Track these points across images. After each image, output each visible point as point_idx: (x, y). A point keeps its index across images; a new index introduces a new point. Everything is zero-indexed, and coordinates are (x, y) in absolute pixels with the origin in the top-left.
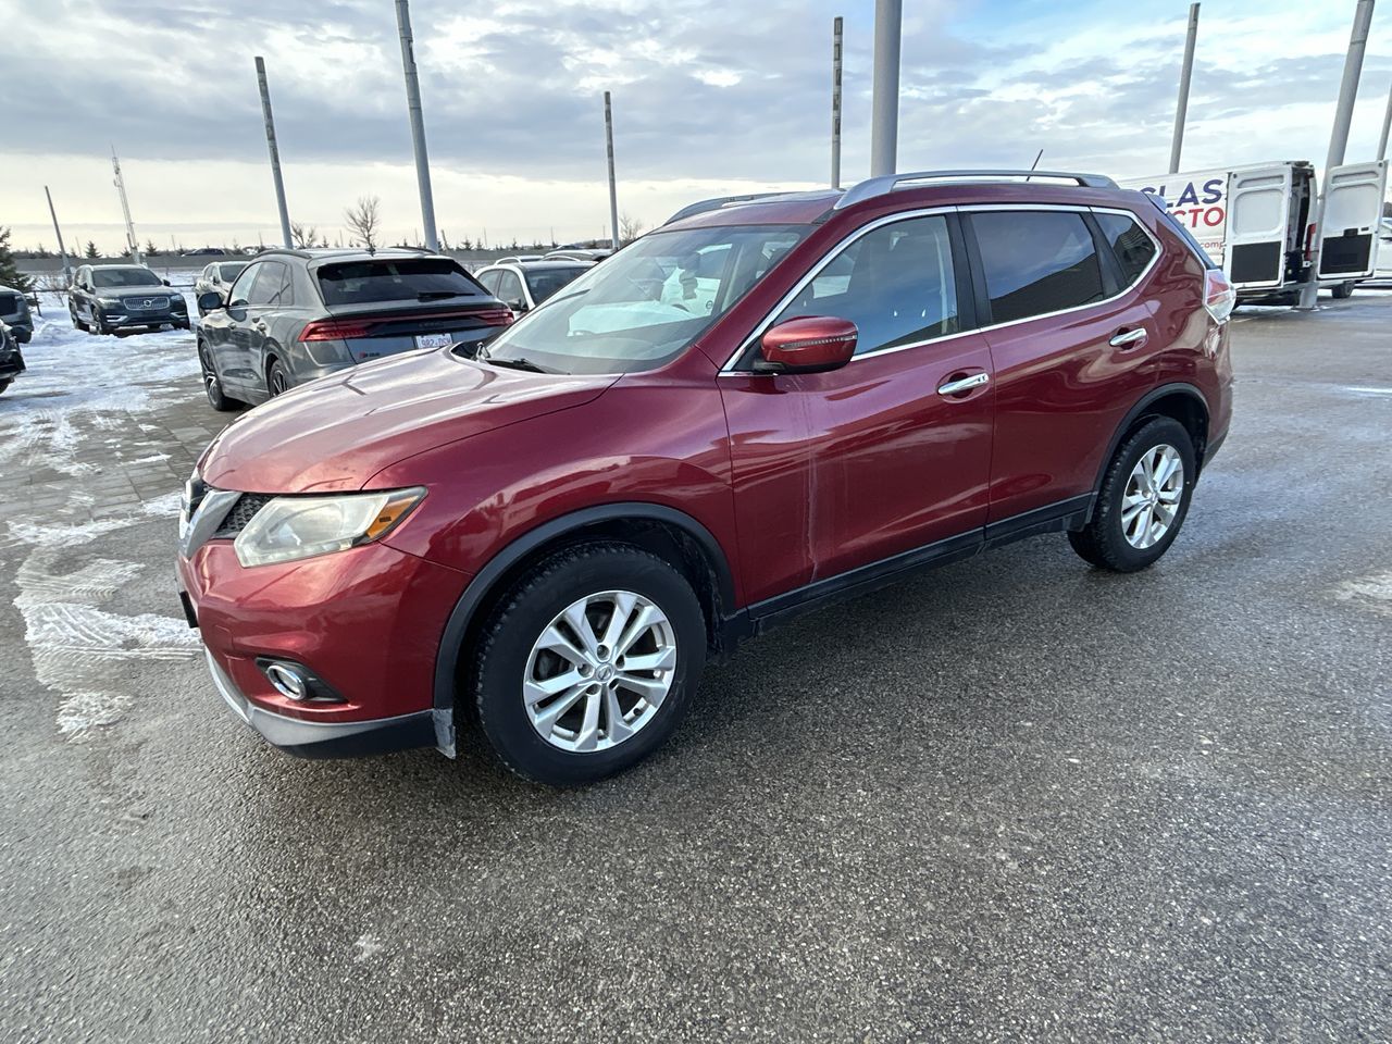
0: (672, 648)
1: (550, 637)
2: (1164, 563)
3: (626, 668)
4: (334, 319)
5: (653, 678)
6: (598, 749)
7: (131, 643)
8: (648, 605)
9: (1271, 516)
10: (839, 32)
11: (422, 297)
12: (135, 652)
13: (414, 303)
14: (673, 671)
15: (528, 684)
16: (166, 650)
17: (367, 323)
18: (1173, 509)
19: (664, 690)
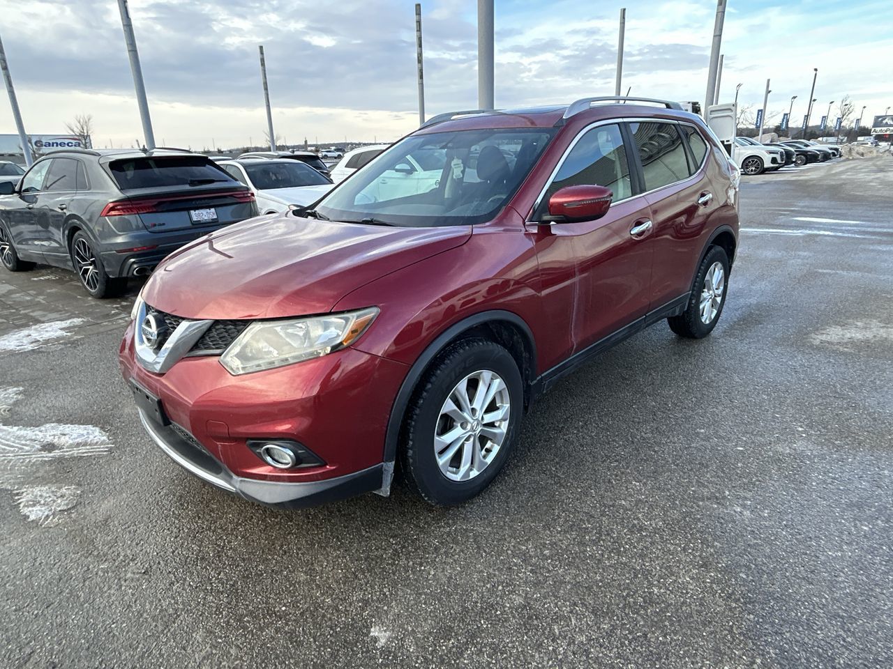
0: (507, 406)
1: (448, 406)
2: (715, 332)
3: (485, 422)
4: (129, 199)
5: (496, 427)
6: (471, 477)
7: (50, 447)
8: (496, 378)
9: (753, 301)
10: (418, 13)
11: (192, 183)
12: (56, 453)
13: (187, 187)
14: (508, 421)
15: (436, 438)
16: (83, 449)
17: (155, 202)
18: (719, 299)
19: (503, 433)
